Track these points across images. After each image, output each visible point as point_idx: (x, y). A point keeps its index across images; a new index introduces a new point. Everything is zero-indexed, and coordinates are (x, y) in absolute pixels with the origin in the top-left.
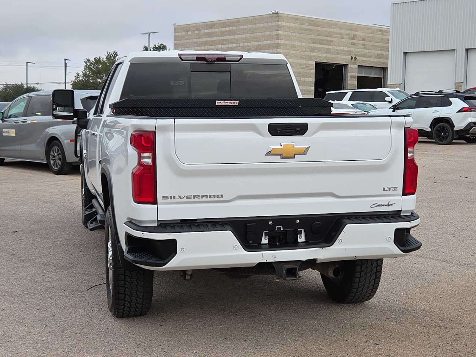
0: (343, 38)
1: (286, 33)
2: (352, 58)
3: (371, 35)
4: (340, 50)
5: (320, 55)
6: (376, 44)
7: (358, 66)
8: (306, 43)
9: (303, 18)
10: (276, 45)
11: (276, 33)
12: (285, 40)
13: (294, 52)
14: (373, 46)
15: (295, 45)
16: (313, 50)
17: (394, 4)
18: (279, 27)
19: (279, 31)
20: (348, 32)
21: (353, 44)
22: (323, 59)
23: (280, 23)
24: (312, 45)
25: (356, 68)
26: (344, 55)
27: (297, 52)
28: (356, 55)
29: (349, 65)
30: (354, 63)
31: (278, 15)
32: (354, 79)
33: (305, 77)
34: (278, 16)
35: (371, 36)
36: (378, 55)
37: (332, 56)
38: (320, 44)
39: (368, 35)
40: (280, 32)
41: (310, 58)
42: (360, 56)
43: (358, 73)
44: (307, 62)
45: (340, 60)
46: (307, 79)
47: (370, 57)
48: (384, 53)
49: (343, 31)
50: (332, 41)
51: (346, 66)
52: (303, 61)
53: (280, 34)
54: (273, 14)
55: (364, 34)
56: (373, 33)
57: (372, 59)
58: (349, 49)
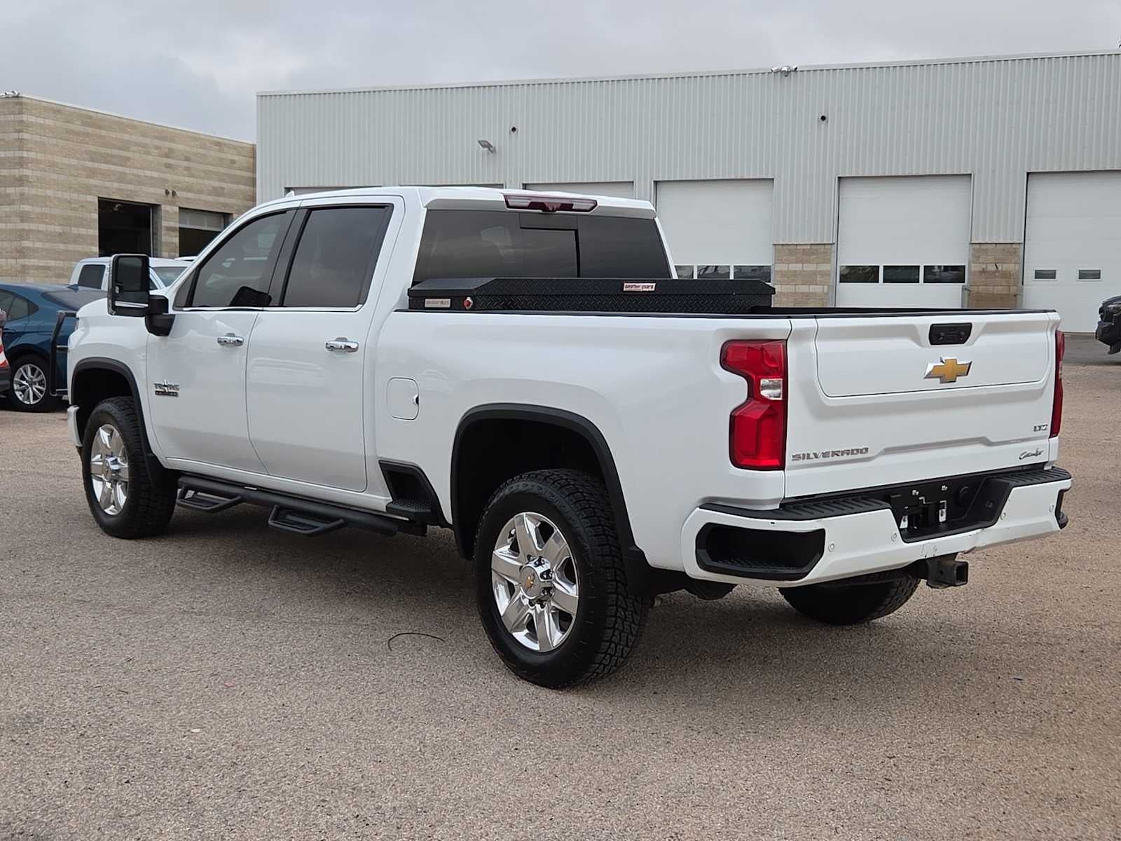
0: (148, 153)
1: (37, 138)
2: (167, 193)
3: (200, 151)
4: (145, 176)
5: (107, 184)
6: (210, 168)
7: (180, 208)
8: (78, 159)
9: (72, 110)
10: (17, 161)
11: (17, 137)
12: (36, 152)
13: (54, 176)
14: (204, 172)
15: (57, 163)
16: (92, 173)
17: (262, 96)
18: (21, 127)
19: (22, 132)
20: (157, 142)
21: (169, 166)
22: (114, 193)
23: (25, 117)
24: (90, 164)
25: (176, 213)
26: (152, 185)
27: (62, 178)
28: (175, 187)
29: (163, 206)
30: (172, 204)
31: (20, 100)
32: (172, 233)
33: (79, 227)
34: (21, 104)
35: (199, 153)
36: (215, 188)
37: (130, 187)
38: (105, 163)
39: (195, 150)
40: (25, 136)
41: (88, 190)
42: (182, 190)
43: (180, 222)
44: (82, 197)
45: (144, 196)
46: (83, 231)
47: (200, 192)
48: (226, 187)
49: (148, 141)
50: (128, 159)
51: (155, 207)
52: (75, 196)
53: (26, 140)
54: (8, 98)
55: (188, 149)
56: (203, 147)
57: (203, 197)
58: (162, 175)
